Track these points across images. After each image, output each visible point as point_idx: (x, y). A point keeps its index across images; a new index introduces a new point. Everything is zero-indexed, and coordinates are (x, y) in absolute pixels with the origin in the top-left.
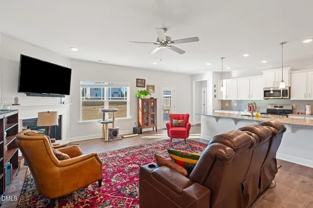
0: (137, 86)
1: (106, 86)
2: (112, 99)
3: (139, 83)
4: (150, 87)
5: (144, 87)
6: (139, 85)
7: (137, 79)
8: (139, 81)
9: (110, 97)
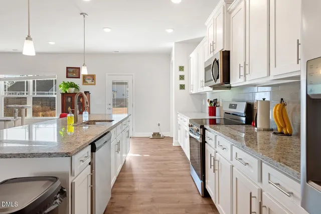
0: (67, 77)
1: (30, 78)
2: (37, 94)
3: (70, 72)
4: (89, 77)
5: (79, 77)
6: (70, 75)
7: (67, 68)
8: (71, 70)
9: (36, 92)
